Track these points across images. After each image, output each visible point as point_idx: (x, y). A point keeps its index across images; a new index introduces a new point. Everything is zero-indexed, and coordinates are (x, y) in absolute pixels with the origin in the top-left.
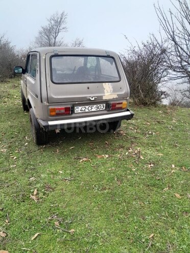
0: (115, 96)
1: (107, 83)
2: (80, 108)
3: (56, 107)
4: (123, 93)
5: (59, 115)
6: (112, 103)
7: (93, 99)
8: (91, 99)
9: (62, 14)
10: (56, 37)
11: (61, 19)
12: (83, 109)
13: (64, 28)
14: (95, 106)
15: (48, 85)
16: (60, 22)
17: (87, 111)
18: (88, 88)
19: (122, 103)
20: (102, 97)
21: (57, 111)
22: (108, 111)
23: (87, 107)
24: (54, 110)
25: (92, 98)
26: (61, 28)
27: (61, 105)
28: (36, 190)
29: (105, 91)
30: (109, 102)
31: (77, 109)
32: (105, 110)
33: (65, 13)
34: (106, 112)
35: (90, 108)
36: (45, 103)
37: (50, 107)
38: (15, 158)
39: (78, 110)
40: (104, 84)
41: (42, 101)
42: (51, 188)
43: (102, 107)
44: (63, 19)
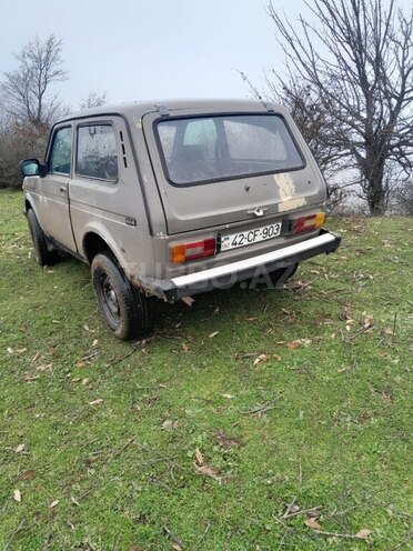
0: (302, 202)
1: (281, 174)
2: (232, 237)
3: (186, 242)
4: (315, 192)
5: (191, 260)
6: (296, 218)
7: (261, 213)
8: (258, 214)
9: (50, 43)
10: (41, 95)
11: (49, 52)
12: (238, 240)
13: (56, 73)
14: (261, 229)
15: (162, 192)
16: (47, 58)
17: (245, 242)
18: (247, 189)
19: (315, 216)
20: (276, 205)
21: (189, 252)
22: (287, 237)
23: (246, 234)
24: (182, 249)
25: (258, 211)
26: (50, 73)
27: (196, 235)
28: (197, 450)
29: (280, 191)
30: (290, 218)
31: (226, 242)
32: (281, 236)
33: (56, 40)
34: (282, 241)
35: (251, 236)
36: (161, 235)
37: (173, 245)
38: (85, 381)
39: (228, 243)
40: (275, 176)
41: (151, 233)
42: (233, 439)
43: (275, 229)
44: (53, 53)
